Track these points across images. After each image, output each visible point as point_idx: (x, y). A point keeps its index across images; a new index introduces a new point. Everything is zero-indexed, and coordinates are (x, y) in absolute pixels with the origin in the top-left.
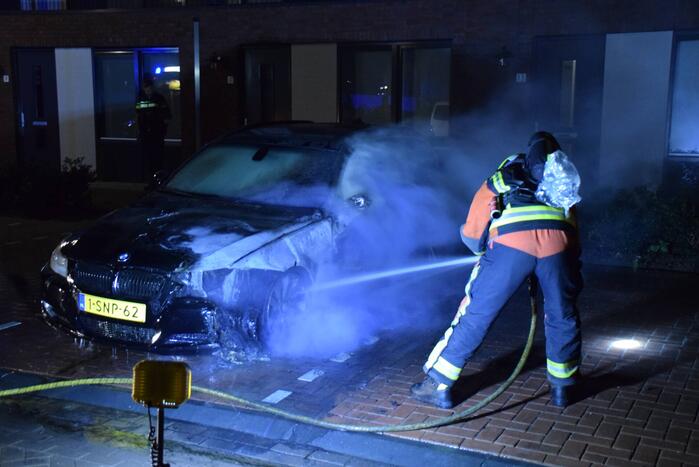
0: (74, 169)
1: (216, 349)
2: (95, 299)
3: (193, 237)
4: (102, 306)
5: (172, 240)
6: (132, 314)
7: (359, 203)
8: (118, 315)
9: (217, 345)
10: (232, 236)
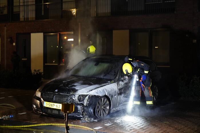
0: (37, 73)
1: (82, 117)
2: (48, 103)
3: (76, 85)
4: (50, 105)
5: (70, 86)
6: (58, 107)
7: (126, 78)
8: (55, 107)
9: (82, 116)
10: (87, 85)
